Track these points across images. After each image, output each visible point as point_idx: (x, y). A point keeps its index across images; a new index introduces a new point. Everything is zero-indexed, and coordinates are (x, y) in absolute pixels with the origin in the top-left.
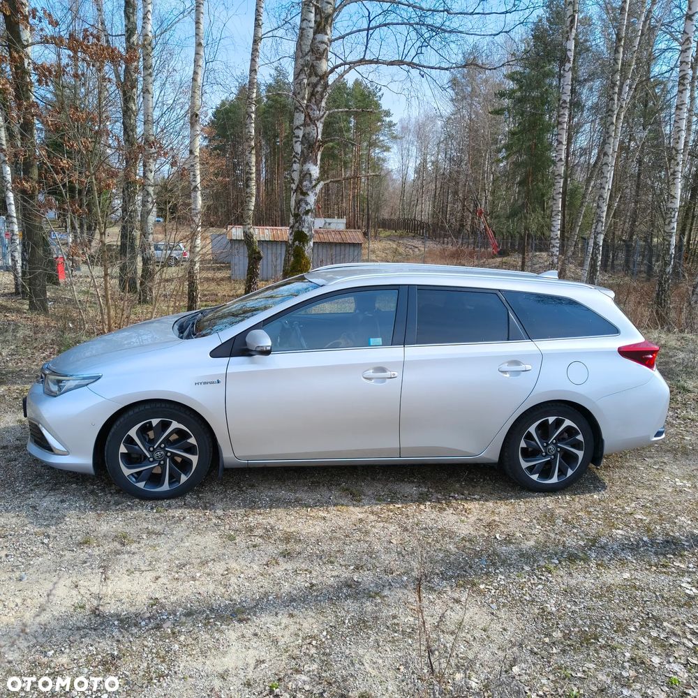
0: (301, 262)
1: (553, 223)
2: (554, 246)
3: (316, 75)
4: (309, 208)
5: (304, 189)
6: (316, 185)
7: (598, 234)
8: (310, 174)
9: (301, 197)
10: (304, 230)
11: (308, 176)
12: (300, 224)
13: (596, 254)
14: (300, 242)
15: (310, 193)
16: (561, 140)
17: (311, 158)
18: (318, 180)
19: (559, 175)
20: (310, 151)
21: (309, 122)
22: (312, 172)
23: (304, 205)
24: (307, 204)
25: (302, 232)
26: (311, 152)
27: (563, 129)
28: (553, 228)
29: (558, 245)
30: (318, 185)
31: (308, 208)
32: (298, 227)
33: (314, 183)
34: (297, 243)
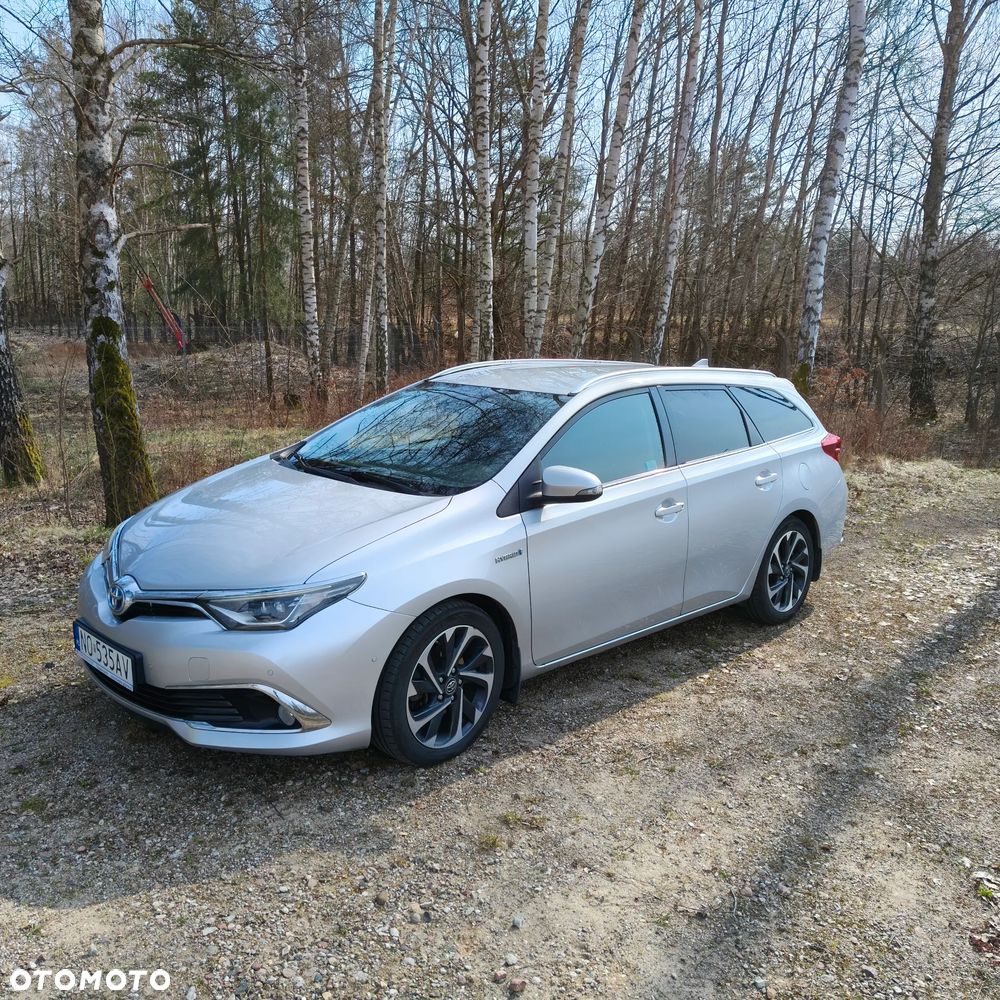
0: (117, 370)
1: (308, 300)
2: (312, 334)
3: (92, 53)
4: (113, 279)
5: (99, 247)
6: (117, 239)
7: (381, 314)
8: (106, 221)
9: (95, 260)
10: (110, 315)
11: (102, 224)
12: (102, 306)
13: (382, 343)
14: (107, 335)
15: (109, 253)
16: (304, 184)
17: (103, 195)
18: (119, 232)
19: (307, 233)
20: (100, 183)
21: (90, 132)
22: (109, 219)
23: (103, 274)
24: (109, 272)
25: (108, 318)
26: (103, 185)
27: (305, 168)
28: (307, 308)
29: (317, 332)
30: (120, 241)
31: (111, 278)
32: (99, 312)
33: (114, 236)
34: (101, 338)
